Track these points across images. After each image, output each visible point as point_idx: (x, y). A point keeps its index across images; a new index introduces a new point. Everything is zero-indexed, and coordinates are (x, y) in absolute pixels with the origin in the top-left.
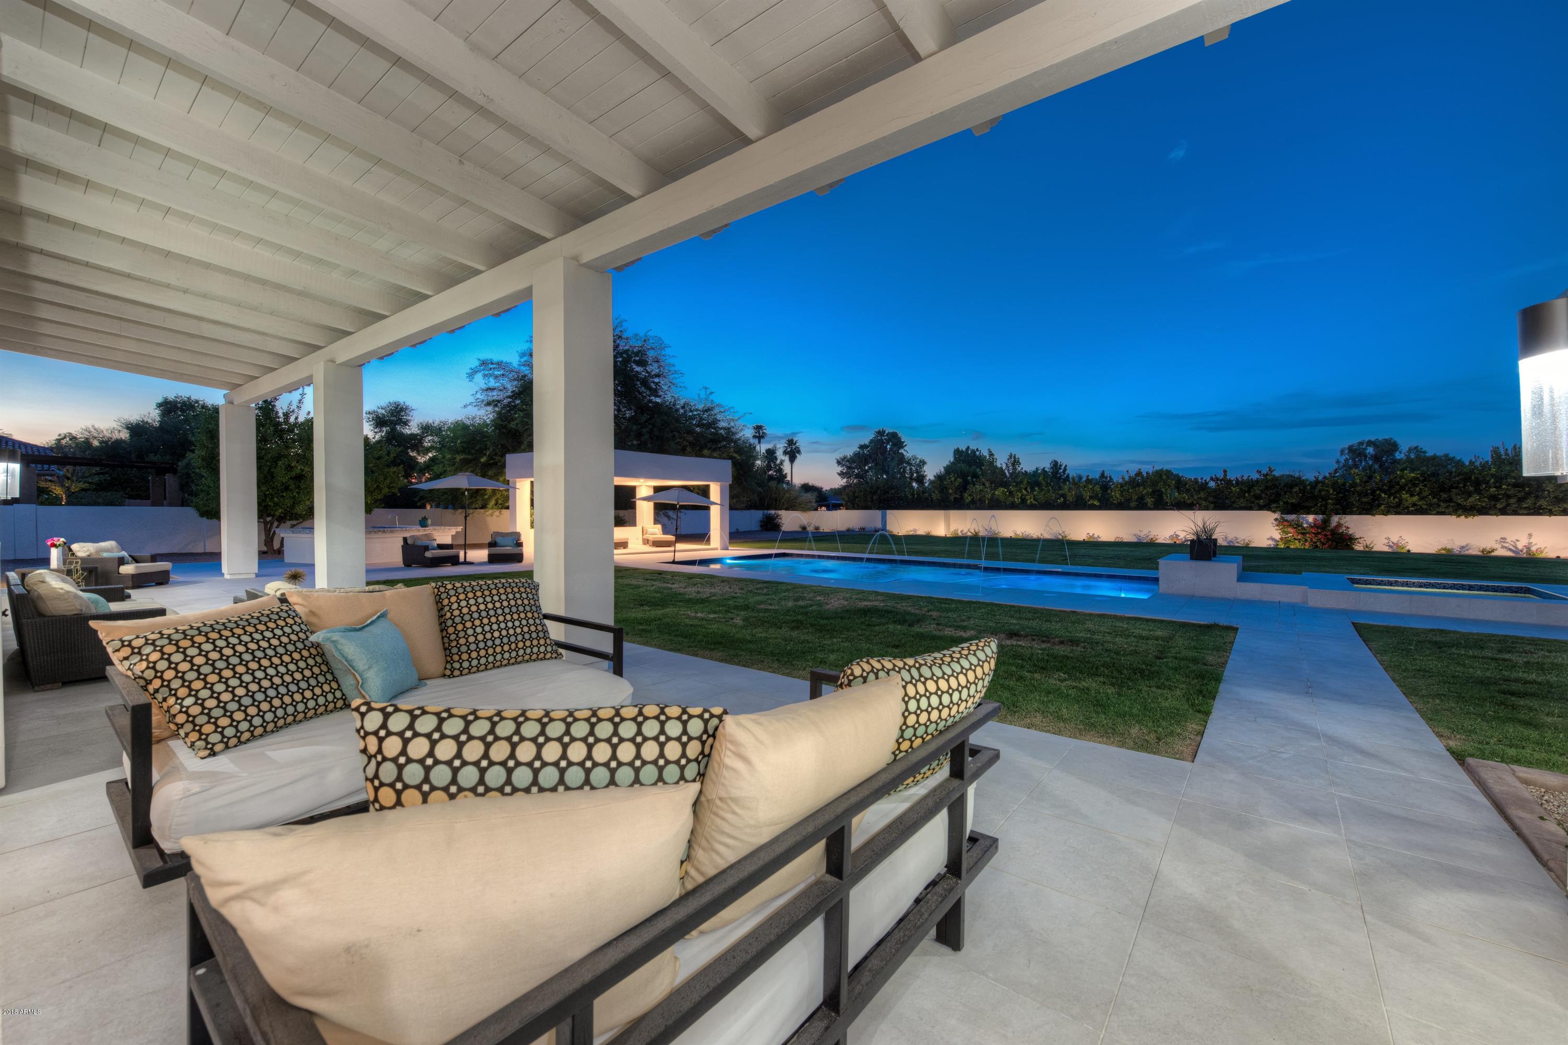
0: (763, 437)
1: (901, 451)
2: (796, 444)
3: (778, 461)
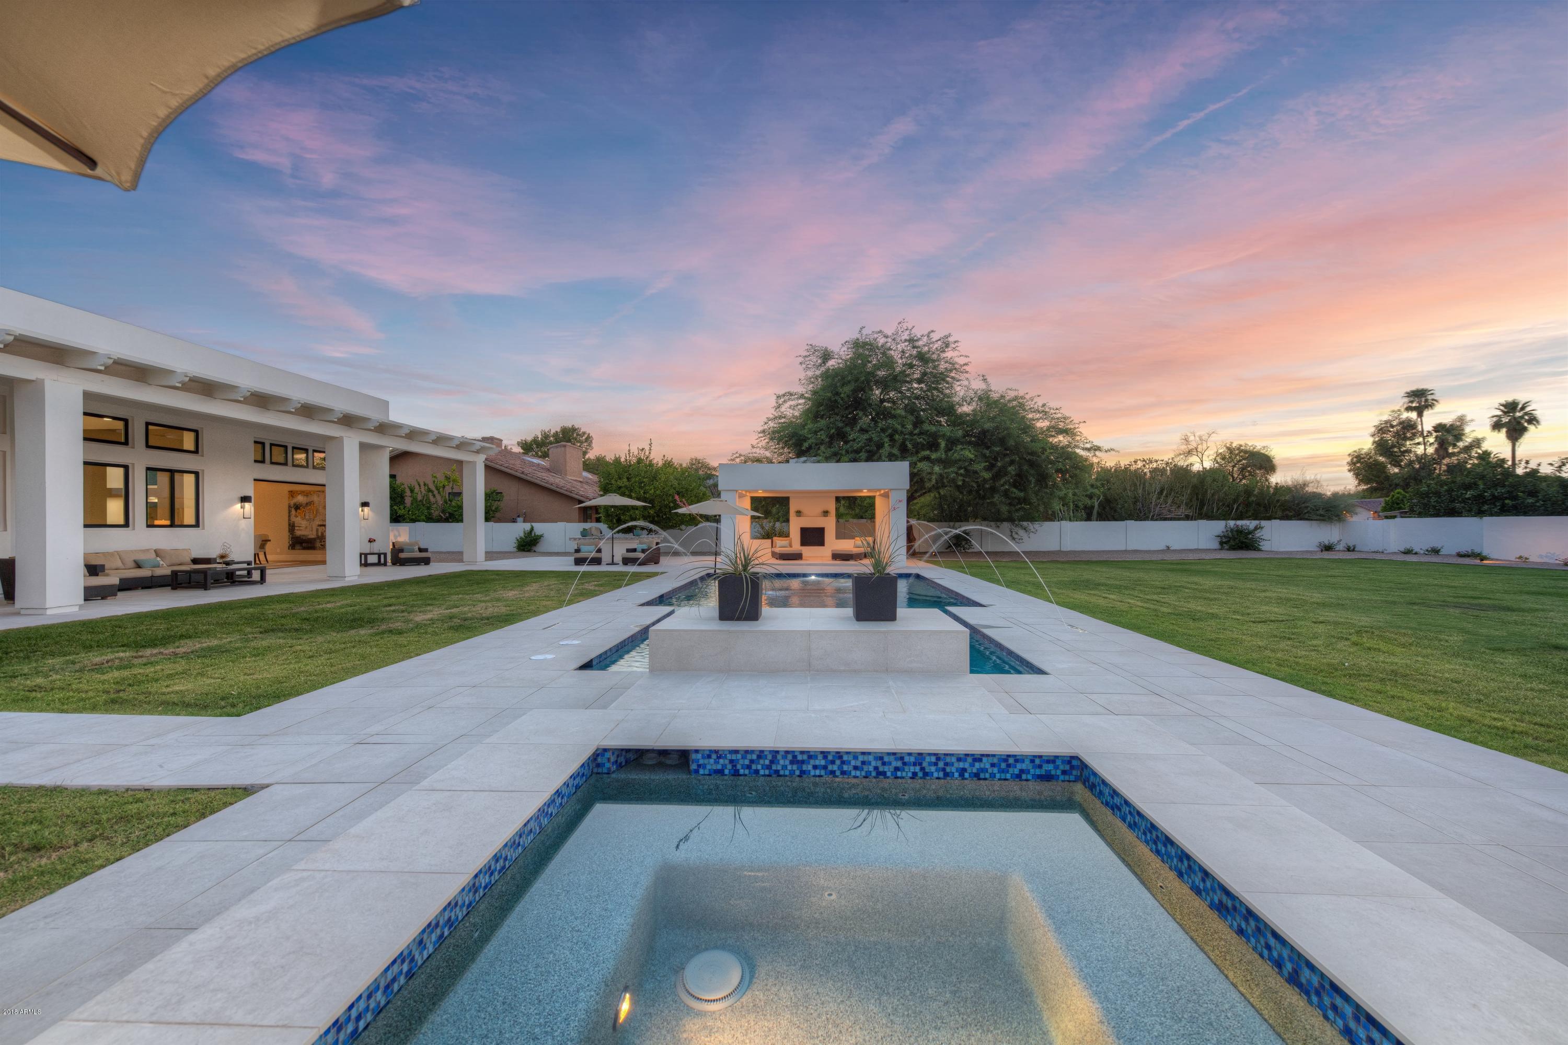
0: (1430, 408)
2: (1528, 409)
3: (1468, 440)
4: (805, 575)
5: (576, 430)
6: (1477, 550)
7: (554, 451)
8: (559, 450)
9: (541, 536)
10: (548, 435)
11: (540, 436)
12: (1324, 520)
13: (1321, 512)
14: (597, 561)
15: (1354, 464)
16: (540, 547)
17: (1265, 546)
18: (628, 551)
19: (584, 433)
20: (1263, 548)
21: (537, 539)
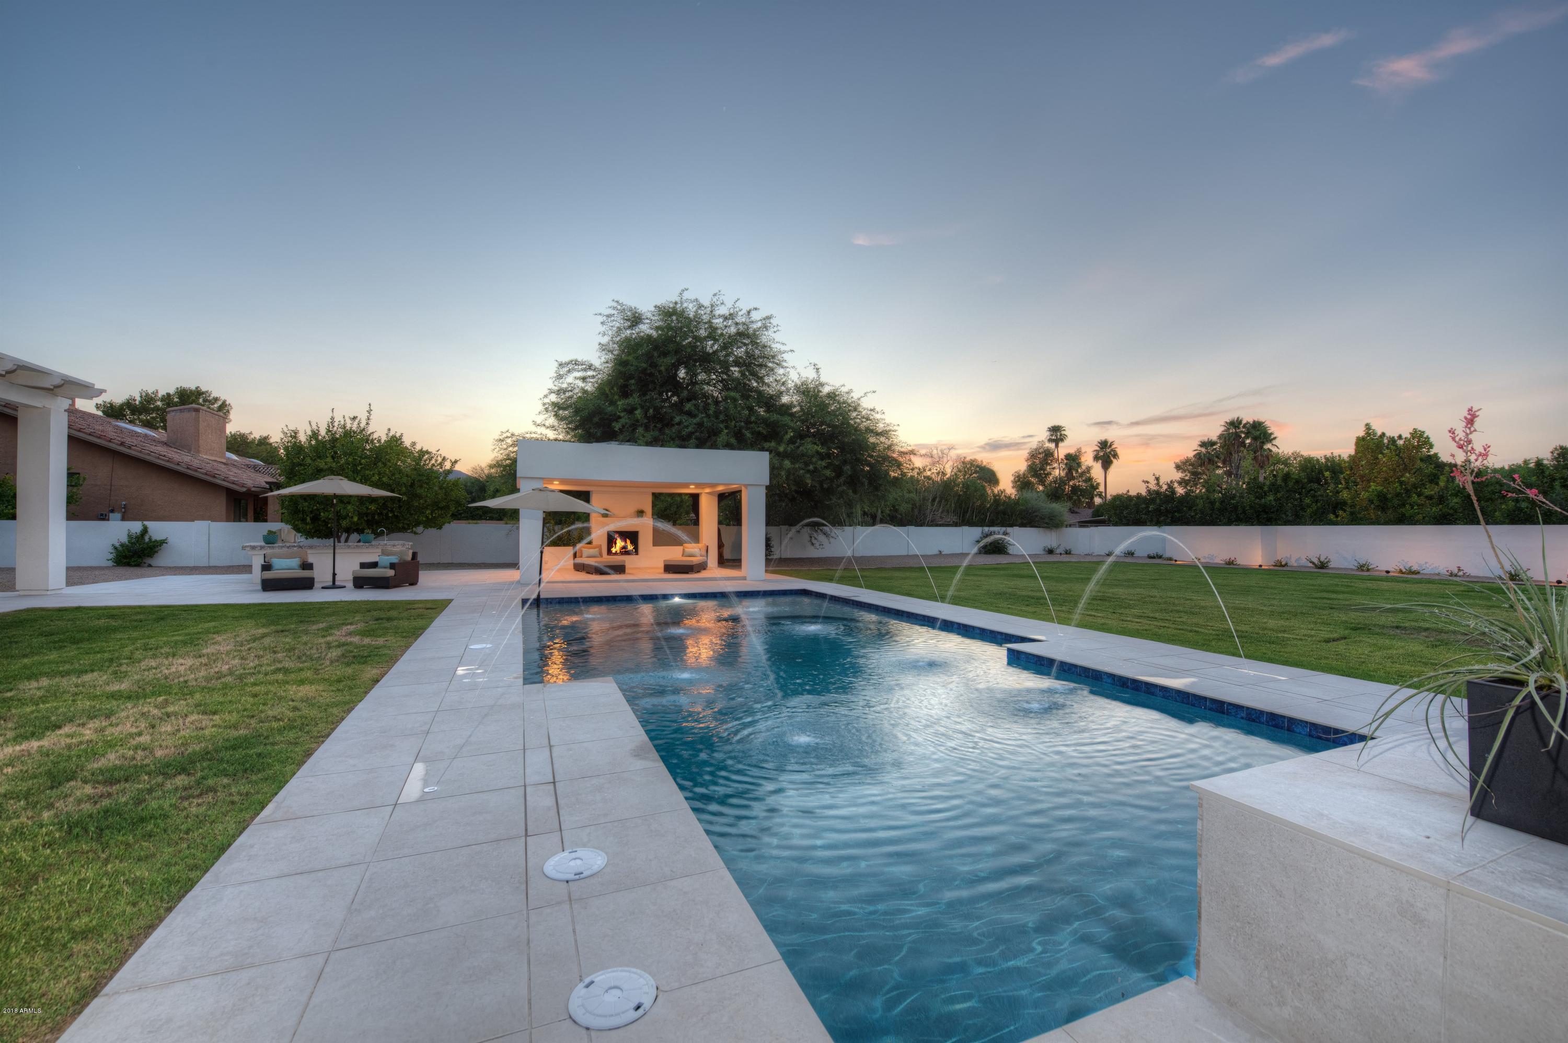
0: (1062, 440)
1: (1268, 446)
2: (1113, 447)
3: (1084, 467)
4: (666, 597)
5: (203, 393)
6: (1160, 553)
7: (173, 417)
8: (186, 415)
9: (163, 542)
10: (152, 399)
11: (138, 399)
12: (1049, 528)
13: (1047, 521)
14: (307, 584)
15: (1016, 482)
16: (161, 559)
17: (1011, 550)
18: (363, 566)
19: (216, 399)
20: (1010, 552)
21: (154, 547)
